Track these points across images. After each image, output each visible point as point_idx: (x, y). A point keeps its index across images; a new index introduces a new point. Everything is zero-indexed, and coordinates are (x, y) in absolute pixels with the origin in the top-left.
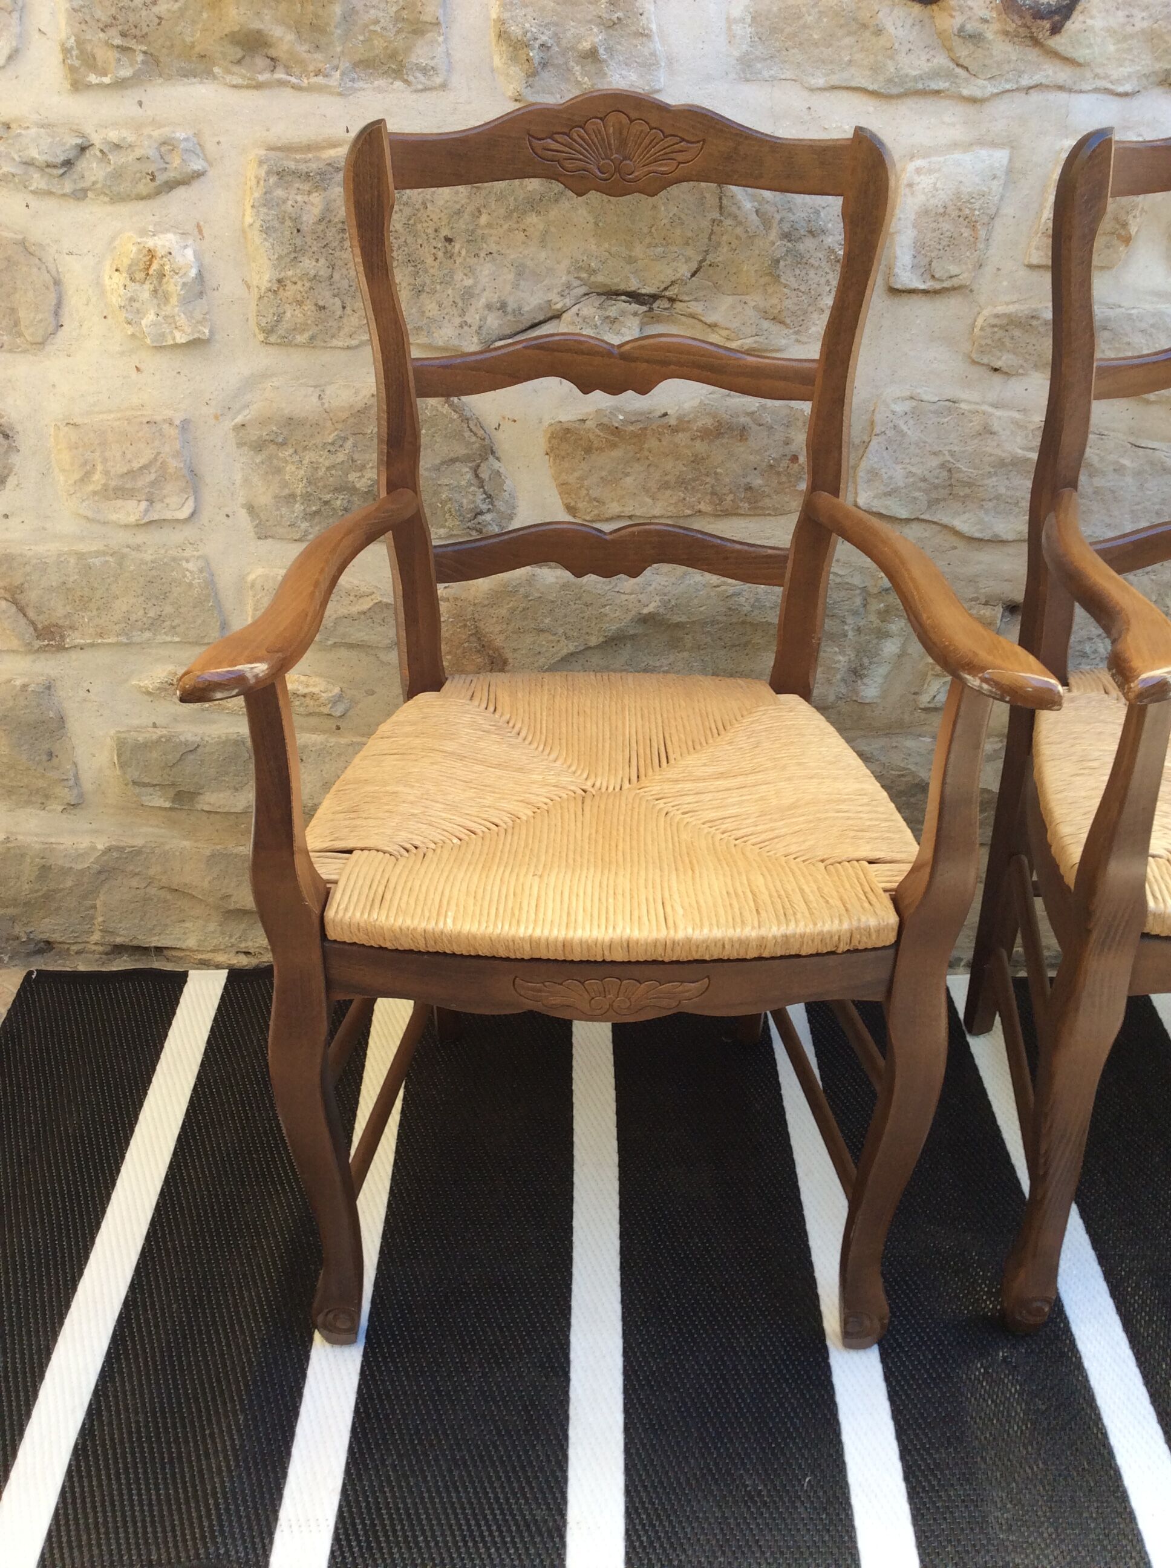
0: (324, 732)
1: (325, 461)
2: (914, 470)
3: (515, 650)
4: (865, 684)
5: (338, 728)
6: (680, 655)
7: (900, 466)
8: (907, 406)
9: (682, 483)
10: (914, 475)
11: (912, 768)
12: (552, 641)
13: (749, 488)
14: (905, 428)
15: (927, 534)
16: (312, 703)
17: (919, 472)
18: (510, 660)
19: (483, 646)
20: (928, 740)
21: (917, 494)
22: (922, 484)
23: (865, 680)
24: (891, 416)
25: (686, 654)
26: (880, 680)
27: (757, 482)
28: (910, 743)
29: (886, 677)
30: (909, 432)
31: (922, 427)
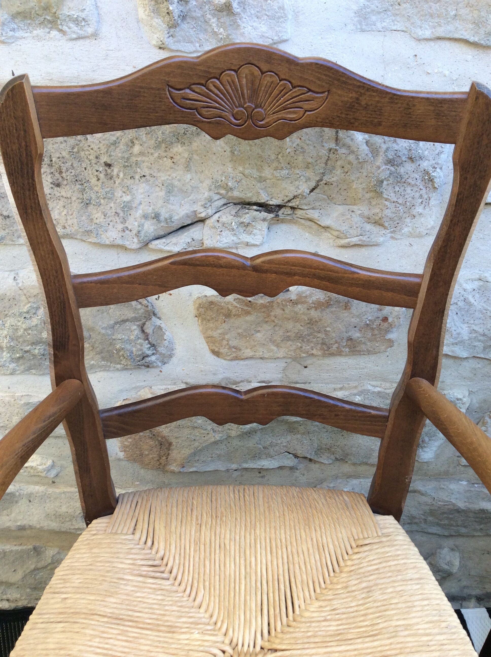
0: (44, 484)
1: (23, 325)
2: (476, 328)
3: (177, 438)
4: (424, 451)
5: (54, 482)
6: (295, 437)
7: (466, 325)
8: (476, 284)
9: (300, 337)
10: (476, 332)
11: (454, 501)
12: (203, 434)
13: (350, 339)
14: (472, 300)
15: (479, 366)
16: (32, 471)
17: (481, 331)
18: (174, 443)
19: (154, 435)
20: (464, 483)
21: (476, 344)
22: (482, 338)
23: (425, 449)
24: (463, 292)
25: (299, 436)
26: (435, 449)
27: (356, 335)
28: (453, 486)
29: (439, 447)
30: (476, 303)
31: (485, 300)
